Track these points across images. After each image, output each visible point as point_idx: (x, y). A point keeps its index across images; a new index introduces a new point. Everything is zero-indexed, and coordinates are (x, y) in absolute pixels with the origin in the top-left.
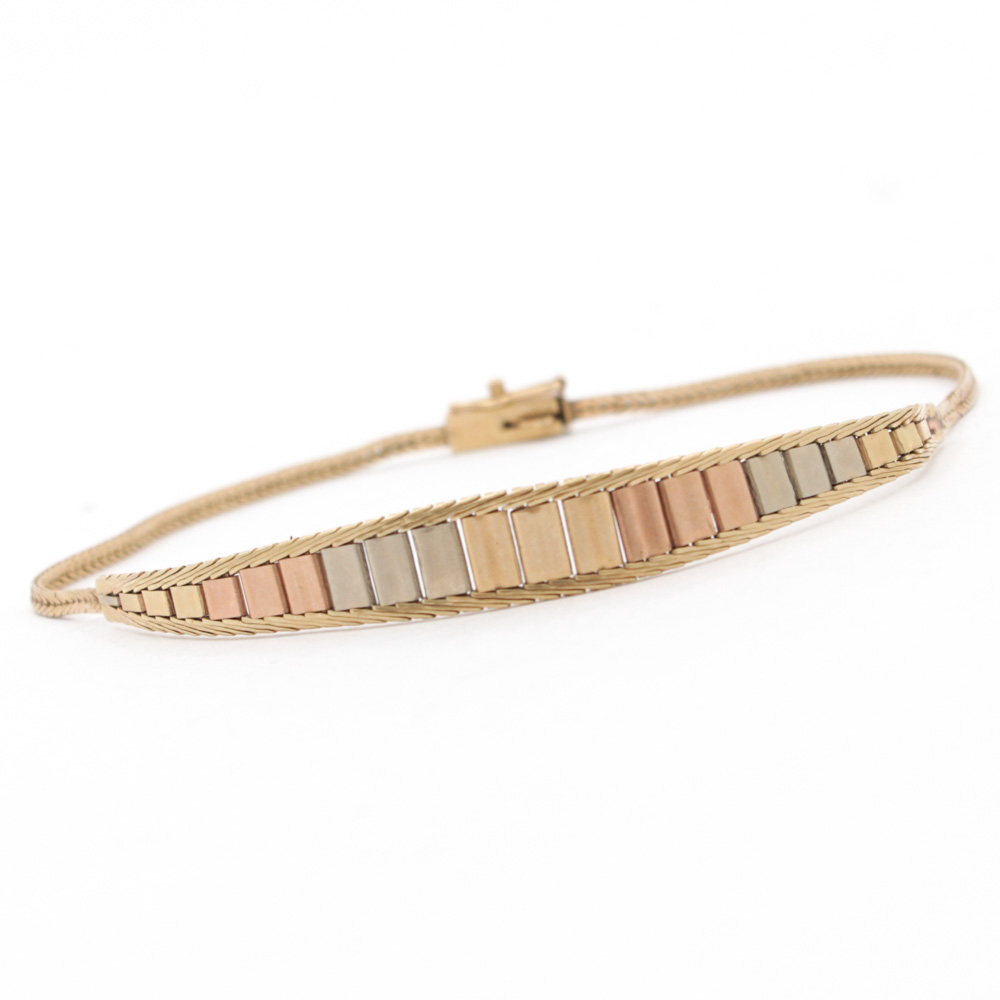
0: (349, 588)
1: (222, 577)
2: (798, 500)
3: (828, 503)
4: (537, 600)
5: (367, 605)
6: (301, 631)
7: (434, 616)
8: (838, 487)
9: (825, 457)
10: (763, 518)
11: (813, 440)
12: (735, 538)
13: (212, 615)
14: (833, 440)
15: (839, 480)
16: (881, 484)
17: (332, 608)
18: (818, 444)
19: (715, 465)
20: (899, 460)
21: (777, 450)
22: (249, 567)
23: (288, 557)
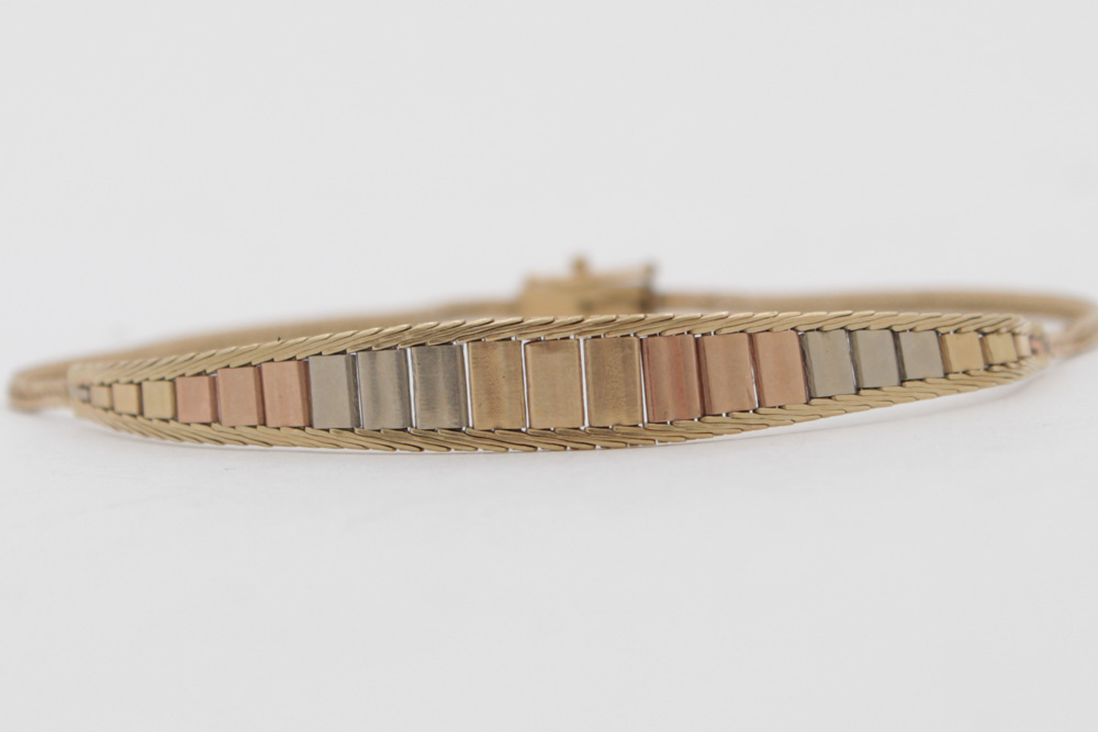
0: (332, 404)
1: (199, 374)
2: (858, 389)
3: (894, 399)
4: (539, 449)
5: (349, 426)
6: (275, 448)
7: (421, 449)
8: (907, 384)
9: (898, 348)
10: (813, 401)
11: (887, 326)
12: (777, 417)
13: (182, 417)
14: (911, 330)
15: (910, 376)
16: (959, 392)
17: (311, 426)
18: (893, 332)
19: (768, 331)
20: (987, 370)
21: (842, 328)
22: (228, 367)
23: (272, 360)
